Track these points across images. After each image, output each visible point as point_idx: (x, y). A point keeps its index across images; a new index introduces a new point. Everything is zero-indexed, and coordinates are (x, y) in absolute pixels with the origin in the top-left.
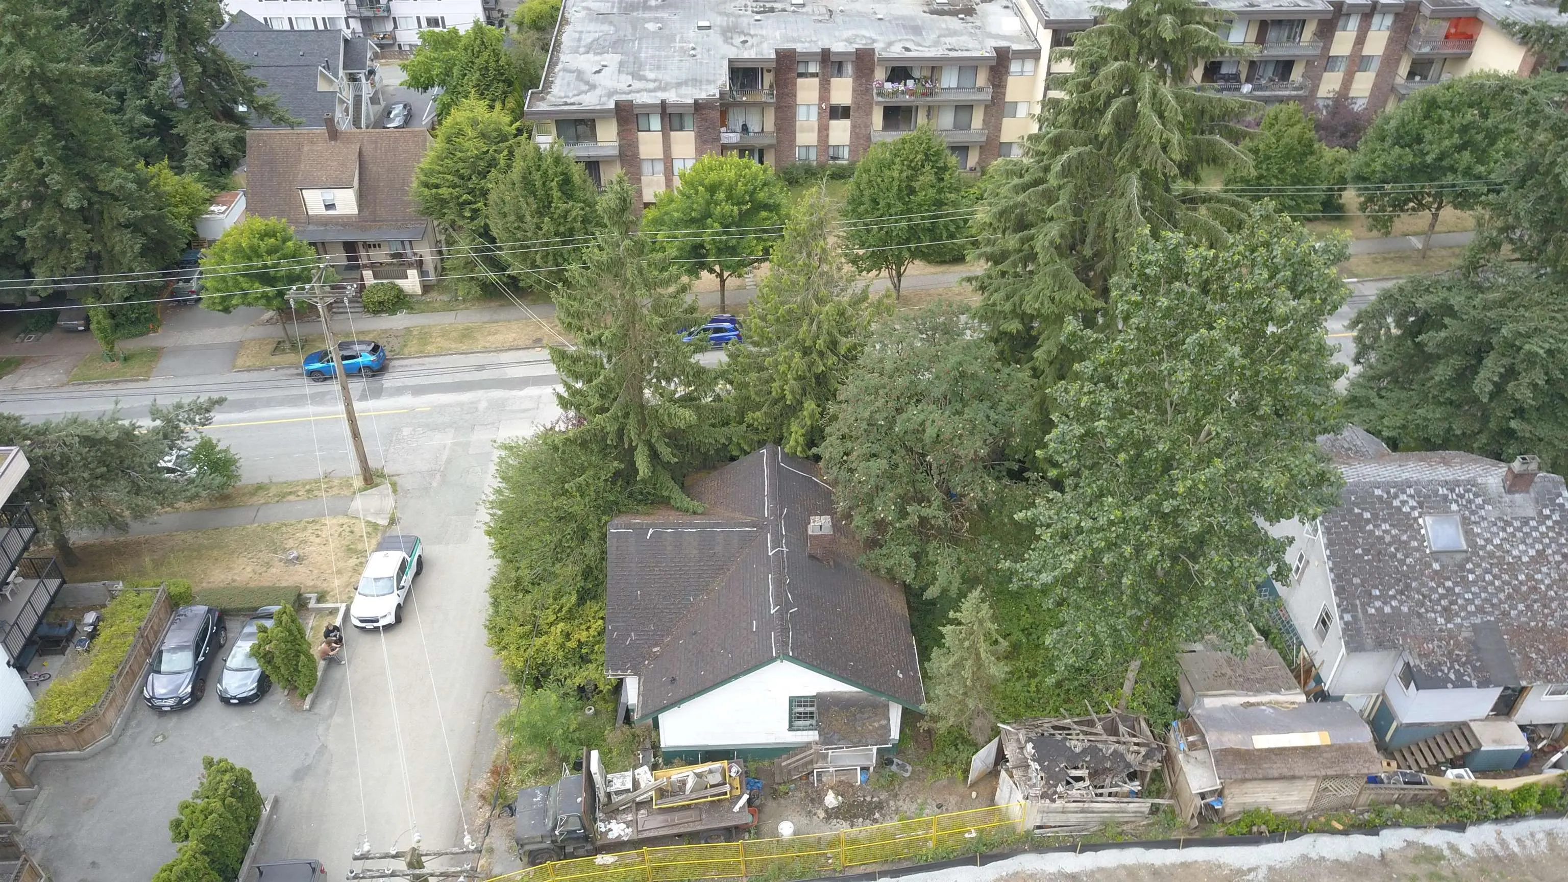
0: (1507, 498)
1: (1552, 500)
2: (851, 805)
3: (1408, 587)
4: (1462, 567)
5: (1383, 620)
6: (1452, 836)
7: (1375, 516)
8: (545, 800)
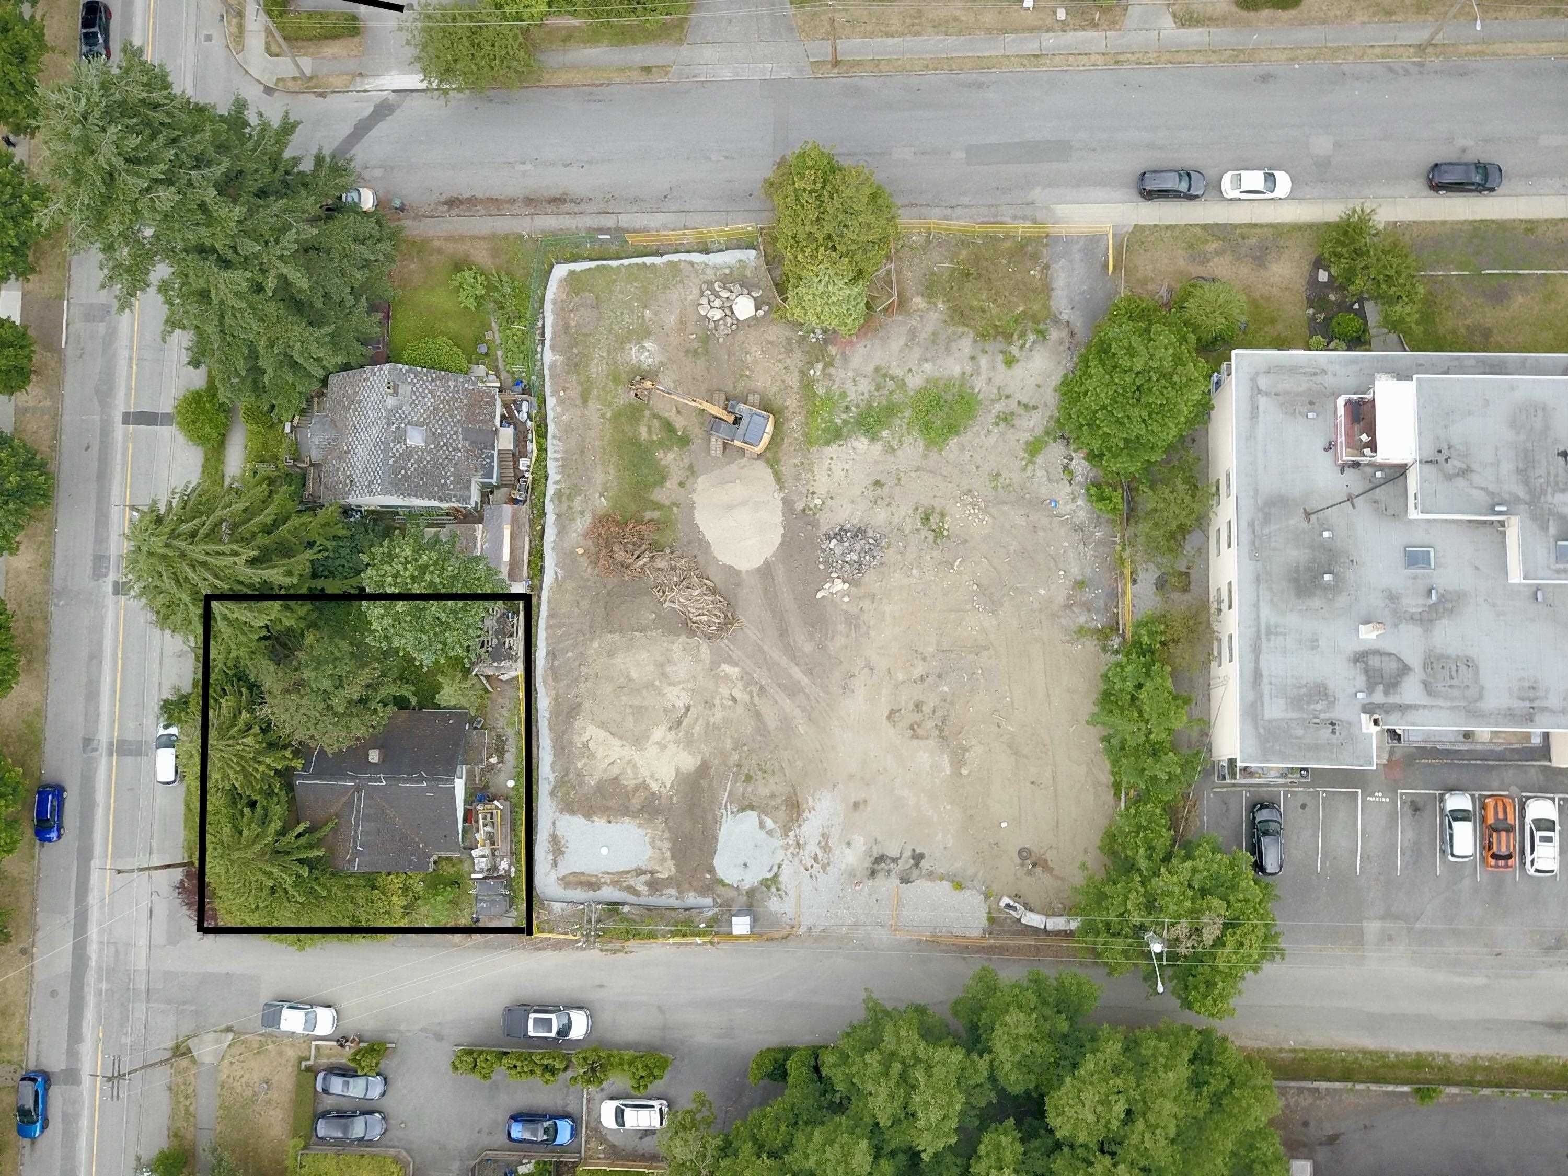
0: (400, 397)
1: (404, 374)
2: (497, 750)
3: (441, 464)
4: (434, 434)
5: (457, 482)
6: (550, 481)
7: (403, 468)
8: (485, 901)
